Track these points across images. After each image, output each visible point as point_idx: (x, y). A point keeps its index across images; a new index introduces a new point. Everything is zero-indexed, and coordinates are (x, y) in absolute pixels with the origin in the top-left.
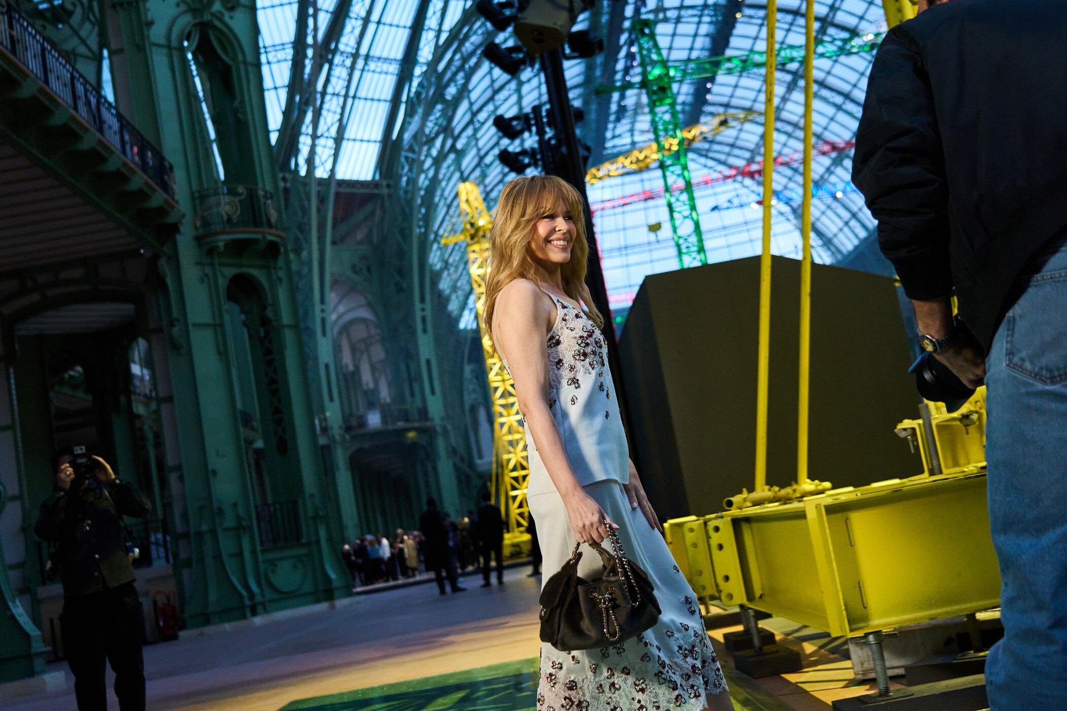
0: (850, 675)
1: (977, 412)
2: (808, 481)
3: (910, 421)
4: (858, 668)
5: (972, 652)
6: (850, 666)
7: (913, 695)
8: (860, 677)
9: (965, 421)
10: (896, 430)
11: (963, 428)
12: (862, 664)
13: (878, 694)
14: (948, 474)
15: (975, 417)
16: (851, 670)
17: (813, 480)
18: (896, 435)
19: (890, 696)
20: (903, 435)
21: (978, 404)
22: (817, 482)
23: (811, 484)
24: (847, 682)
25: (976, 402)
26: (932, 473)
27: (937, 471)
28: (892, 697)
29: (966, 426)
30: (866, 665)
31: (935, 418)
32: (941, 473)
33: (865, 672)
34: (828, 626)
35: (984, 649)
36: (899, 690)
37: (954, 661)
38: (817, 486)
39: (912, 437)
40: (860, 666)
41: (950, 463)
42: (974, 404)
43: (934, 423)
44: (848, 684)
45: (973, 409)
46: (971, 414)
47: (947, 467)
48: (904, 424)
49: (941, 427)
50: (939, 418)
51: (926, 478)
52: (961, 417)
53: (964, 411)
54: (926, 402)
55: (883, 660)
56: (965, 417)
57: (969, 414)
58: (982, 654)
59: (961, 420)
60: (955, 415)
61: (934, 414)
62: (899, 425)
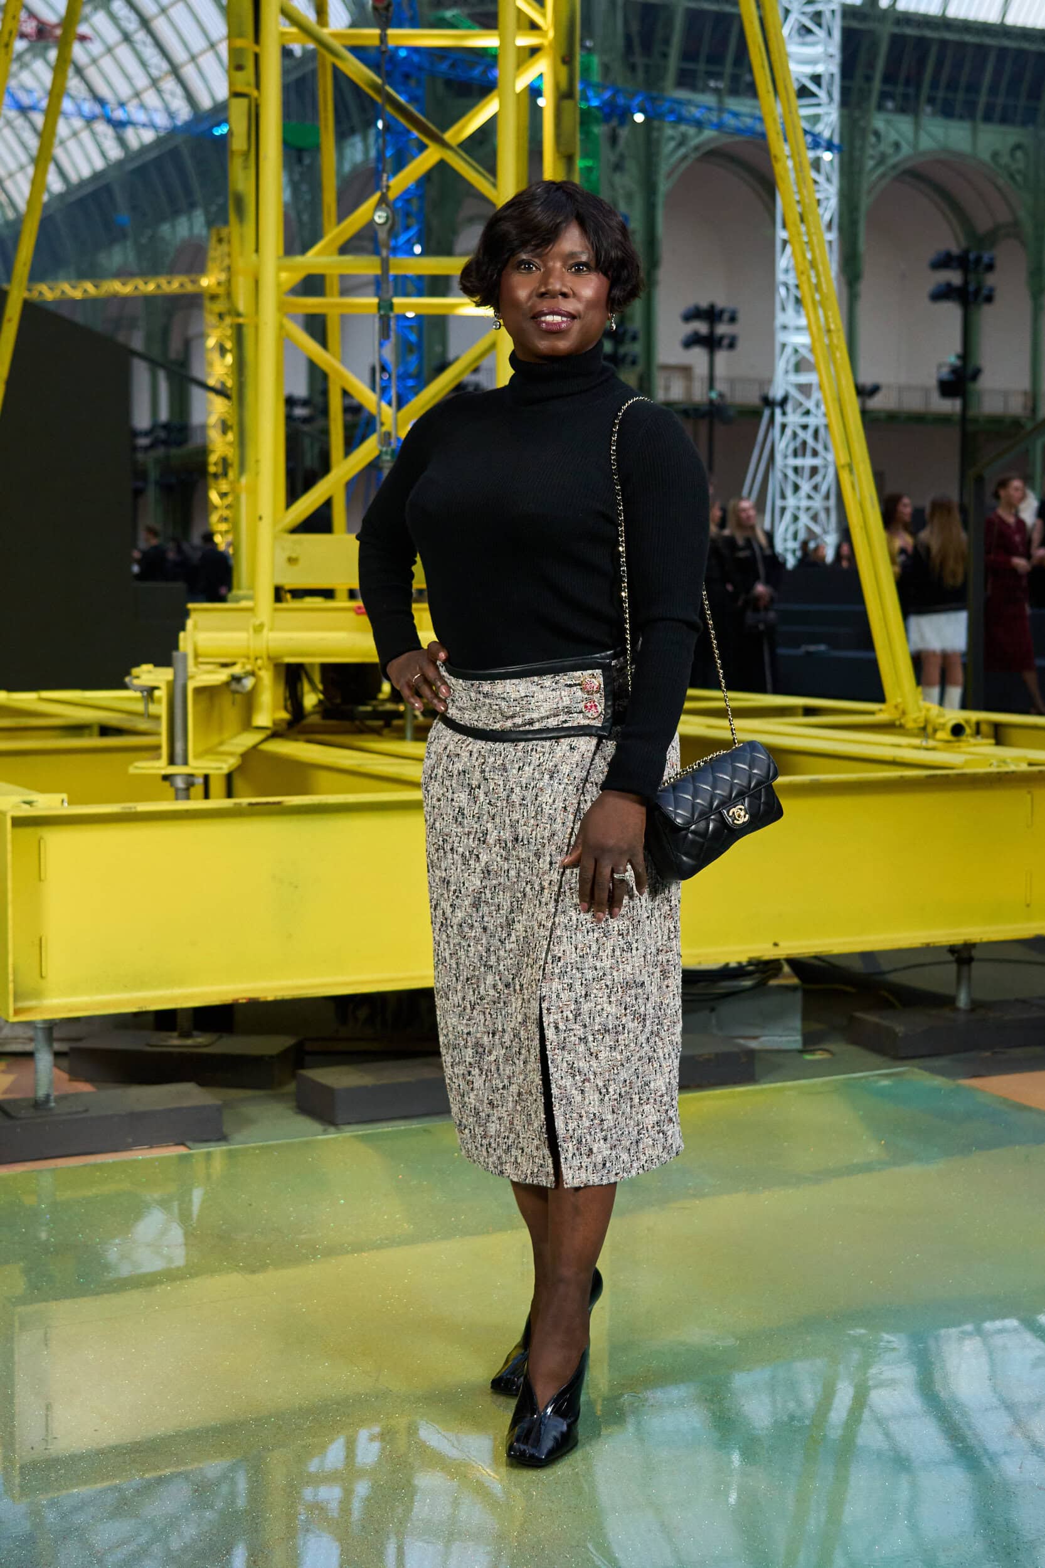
1: (252, 674)
3: (151, 667)
5: (175, 1034)
9: (234, 686)
10: (127, 679)
11: (230, 694)
13: (32, 1102)
14: (196, 768)
15: (249, 683)
19: (49, 1108)
21: (259, 662)
25: (256, 659)
26: (172, 761)
27: (179, 758)
29: (234, 693)
31: (193, 677)
32: (185, 763)
35: (195, 1033)
36: (65, 1099)
37: (148, 1048)
41: (200, 749)
42: (252, 658)
43: (191, 685)
45: (249, 667)
46: (244, 678)
47: (198, 756)
48: (143, 672)
49: (199, 691)
50: (198, 678)
51: (161, 766)
52: (230, 679)
53: (237, 670)
54: (182, 644)
55: (50, 1045)
56: (237, 679)
57: (243, 675)
58: (189, 1042)
59: (227, 684)
60: (222, 676)
61: (191, 668)
62: (135, 671)
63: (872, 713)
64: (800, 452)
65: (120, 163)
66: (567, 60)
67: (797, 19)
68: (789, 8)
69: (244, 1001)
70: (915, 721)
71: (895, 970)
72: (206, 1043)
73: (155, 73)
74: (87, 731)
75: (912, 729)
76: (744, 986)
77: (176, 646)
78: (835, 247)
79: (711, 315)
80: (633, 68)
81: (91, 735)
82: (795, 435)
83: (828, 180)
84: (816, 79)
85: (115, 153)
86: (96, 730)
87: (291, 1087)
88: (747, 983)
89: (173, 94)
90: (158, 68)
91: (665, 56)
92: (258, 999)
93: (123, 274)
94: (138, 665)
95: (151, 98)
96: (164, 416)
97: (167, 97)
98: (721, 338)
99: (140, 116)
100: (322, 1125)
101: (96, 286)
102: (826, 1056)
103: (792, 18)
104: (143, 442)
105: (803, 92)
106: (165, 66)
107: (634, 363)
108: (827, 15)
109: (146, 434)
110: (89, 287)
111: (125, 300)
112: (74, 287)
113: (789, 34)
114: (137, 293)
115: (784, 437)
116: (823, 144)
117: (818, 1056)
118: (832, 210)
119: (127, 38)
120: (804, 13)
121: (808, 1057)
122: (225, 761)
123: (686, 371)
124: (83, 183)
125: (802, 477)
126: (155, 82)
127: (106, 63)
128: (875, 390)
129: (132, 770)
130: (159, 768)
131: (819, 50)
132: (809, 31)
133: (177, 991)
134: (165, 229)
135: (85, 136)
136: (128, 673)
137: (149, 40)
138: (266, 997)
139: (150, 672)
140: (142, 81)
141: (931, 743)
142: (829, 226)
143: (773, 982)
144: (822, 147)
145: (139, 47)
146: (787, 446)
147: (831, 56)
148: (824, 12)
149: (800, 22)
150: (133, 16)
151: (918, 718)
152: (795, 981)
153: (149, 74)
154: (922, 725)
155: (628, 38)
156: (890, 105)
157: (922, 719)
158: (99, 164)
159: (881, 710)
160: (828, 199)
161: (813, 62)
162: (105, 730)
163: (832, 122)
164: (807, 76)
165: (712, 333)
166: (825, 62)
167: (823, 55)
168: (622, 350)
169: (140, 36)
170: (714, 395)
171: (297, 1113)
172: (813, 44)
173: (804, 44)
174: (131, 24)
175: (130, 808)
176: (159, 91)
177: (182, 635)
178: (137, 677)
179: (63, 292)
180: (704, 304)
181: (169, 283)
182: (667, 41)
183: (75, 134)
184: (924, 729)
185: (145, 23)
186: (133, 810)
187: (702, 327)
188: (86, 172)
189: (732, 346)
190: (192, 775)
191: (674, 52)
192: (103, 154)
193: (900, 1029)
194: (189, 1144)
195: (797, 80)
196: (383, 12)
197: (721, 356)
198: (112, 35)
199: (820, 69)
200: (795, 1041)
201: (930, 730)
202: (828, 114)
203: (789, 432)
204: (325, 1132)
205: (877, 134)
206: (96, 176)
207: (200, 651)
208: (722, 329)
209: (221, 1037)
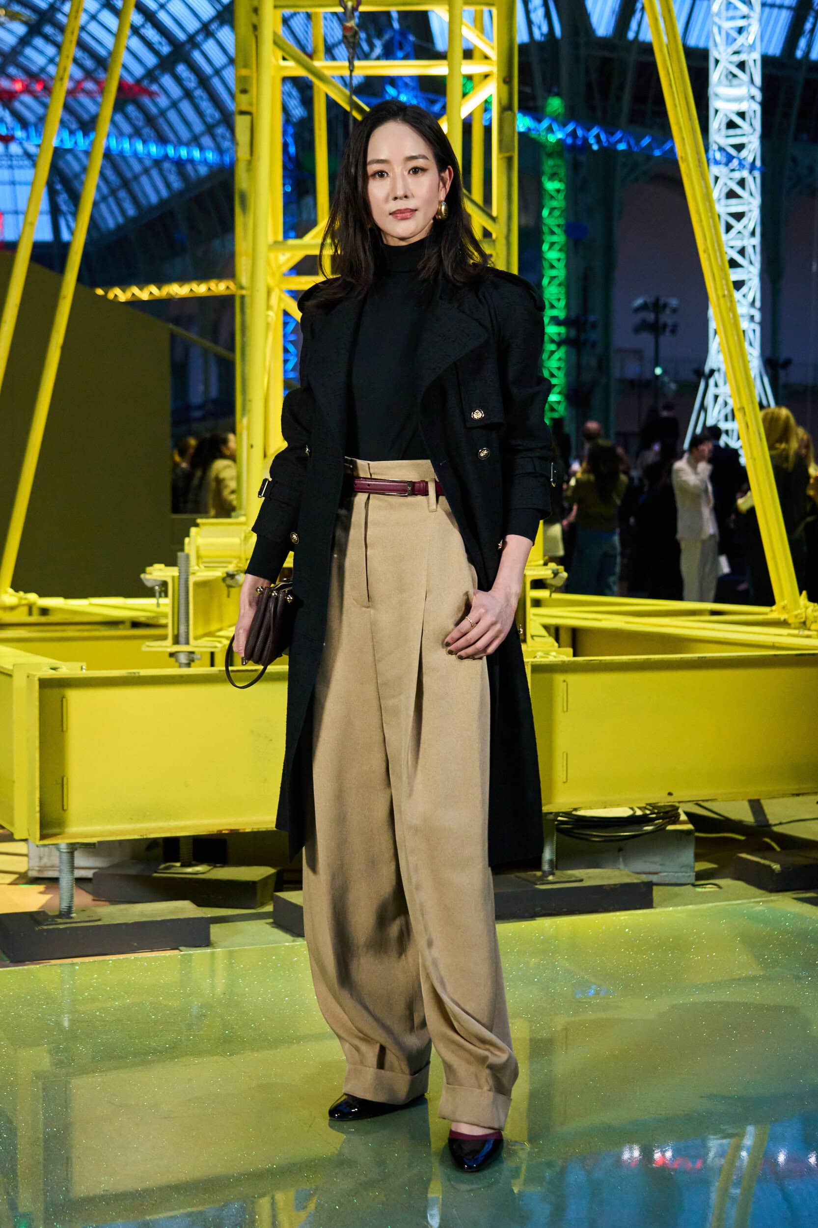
0: (21, 865)
2: (11, 591)
3: (162, 566)
4: (35, 863)
5: (178, 864)
6: (25, 851)
7: (99, 920)
8: (33, 874)
9: (229, 581)
10: (142, 576)
11: (226, 588)
12: (41, 858)
13: (57, 913)
14: (196, 647)
16: (25, 859)
17: (16, 590)
18: (141, 581)
19: (71, 918)
20: (149, 584)
22: (21, 594)
23: (13, 595)
24: (16, 876)
26: (176, 641)
27: (182, 639)
28: (75, 920)
29: (229, 587)
30: (45, 861)
31: (194, 573)
32: (187, 643)
33: (42, 869)
34: (12, 824)
35: (196, 861)
36: (84, 911)
37: (155, 875)
38: (21, 599)
39: (160, 588)
40: (37, 860)
41: (200, 632)
43: (192, 580)
44: (17, 879)
46: (238, 574)
47: (196, 638)
48: (155, 570)
49: (198, 585)
50: (198, 574)
51: (168, 646)
52: (225, 575)
53: (231, 568)
54: (187, 549)
55: (72, 872)
56: (231, 576)
57: (235, 573)
58: (189, 870)
59: (224, 579)
60: (219, 573)
61: (194, 566)
62: (149, 569)
63: (766, 614)
64: (730, 417)
65: (181, 193)
66: (507, 80)
67: (725, 67)
68: (718, 58)
69: (227, 832)
70: (796, 616)
71: (781, 824)
72: (204, 871)
73: (209, 120)
74: (121, 626)
75: (795, 623)
76: (647, 830)
77: (182, 550)
78: (758, 249)
79: (657, 307)
80: (593, 109)
81: (124, 629)
82: (726, 404)
83: (751, 194)
84: (742, 115)
85: (177, 184)
86: (128, 625)
87: (269, 908)
88: (649, 828)
89: (223, 137)
90: (212, 116)
91: (619, 99)
92: (238, 830)
93: (182, 279)
94: (151, 565)
95: (206, 141)
96: (214, 393)
97: (219, 139)
98: (665, 326)
99: (196, 154)
100: (293, 936)
101: (159, 288)
102: (715, 889)
103: (720, 66)
104: (197, 414)
105: (731, 125)
106: (217, 115)
107: (593, 345)
108: (751, 63)
109: (200, 407)
110: (153, 289)
111: (184, 300)
112: (141, 289)
113: (720, 78)
114: (191, 295)
115: (717, 404)
116: (748, 166)
117: (709, 889)
118: (755, 220)
119: (188, 94)
120: (731, 62)
121: (699, 890)
122: (220, 642)
123: (638, 353)
124: (152, 208)
125: (732, 438)
126: (210, 129)
127: (172, 115)
128: (787, 363)
129: (144, 648)
130: (166, 647)
131: (743, 90)
132: (735, 76)
133: (173, 823)
134: (217, 243)
135: (155, 173)
136: (144, 572)
137: (205, 95)
138: (244, 829)
139: (161, 570)
140: (198, 127)
141: (806, 633)
142: (753, 234)
143: (670, 828)
144: (747, 169)
145: (198, 101)
146: (719, 412)
147: (753, 98)
148: (748, 61)
149: (727, 69)
150: (193, 77)
151: (799, 614)
152: (690, 827)
153: (205, 122)
154: (803, 620)
155: (589, 86)
156: (805, 136)
157: (804, 616)
158: (164, 193)
159: (772, 611)
160: (750, 211)
161: (739, 100)
162: (135, 624)
163: (754, 149)
164: (733, 113)
165: (657, 320)
166: (748, 101)
167: (747, 95)
168: (583, 336)
169: (199, 93)
170: (658, 371)
171: (273, 927)
172: (739, 86)
173: (731, 86)
174: (191, 81)
175: (134, 673)
176: (213, 137)
177: (187, 540)
178: (150, 574)
179: (133, 294)
180: (650, 300)
181: (217, 285)
182: (621, 88)
183: (146, 171)
184: (804, 623)
185: (203, 81)
186: (137, 675)
187: (651, 317)
188: (154, 199)
189: (674, 331)
190: (192, 653)
191: (627, 96)
192: (168, 185)
193: (776, 867)
194: (181, 948)
195: (726, 115)
196: (351, 40)
197: (666, 339)
198: (176, 92)
199: (744, 107)
200: (690, 876)
201: (808, 623)
202: (750, 142)
203: (720, 400)
204: (294, 941)
205: (794, 160)
206: (162, 202)
207: (203, 553)
208: (667, 318)
209: (216, 867)
